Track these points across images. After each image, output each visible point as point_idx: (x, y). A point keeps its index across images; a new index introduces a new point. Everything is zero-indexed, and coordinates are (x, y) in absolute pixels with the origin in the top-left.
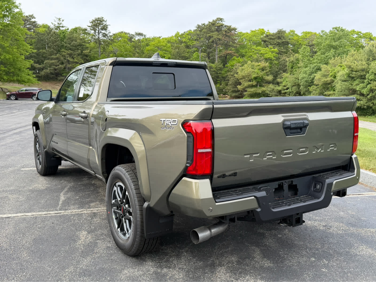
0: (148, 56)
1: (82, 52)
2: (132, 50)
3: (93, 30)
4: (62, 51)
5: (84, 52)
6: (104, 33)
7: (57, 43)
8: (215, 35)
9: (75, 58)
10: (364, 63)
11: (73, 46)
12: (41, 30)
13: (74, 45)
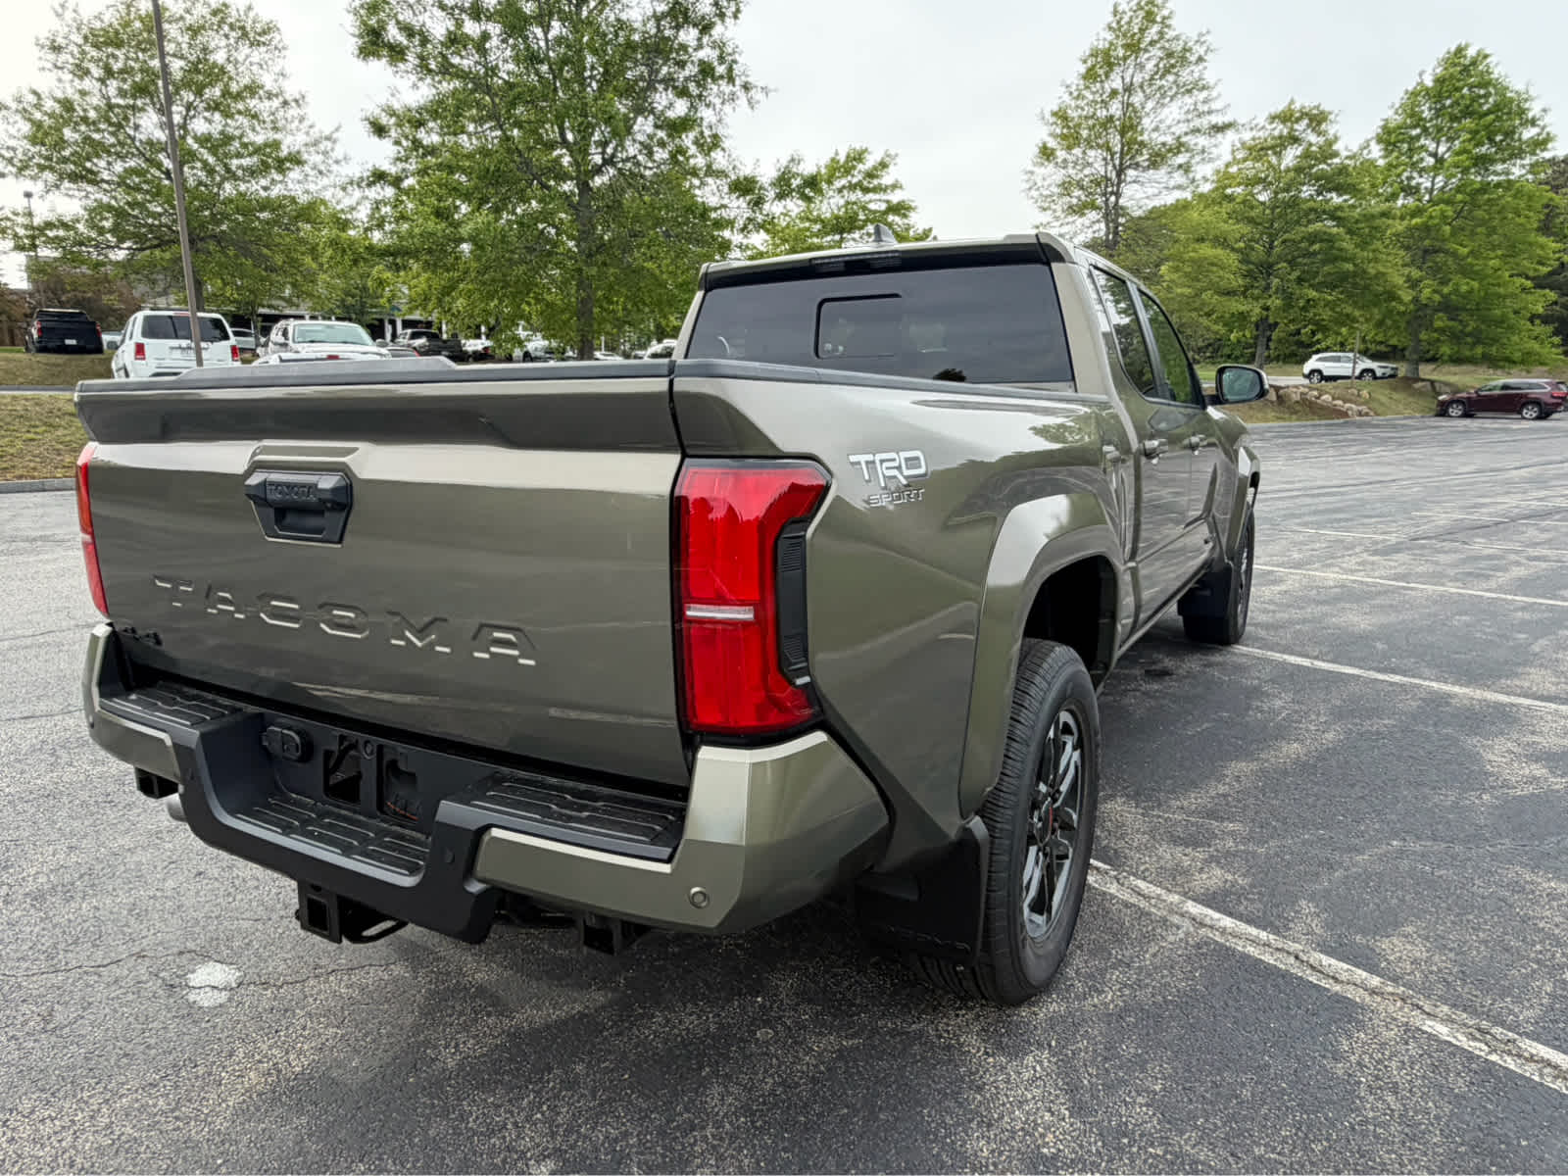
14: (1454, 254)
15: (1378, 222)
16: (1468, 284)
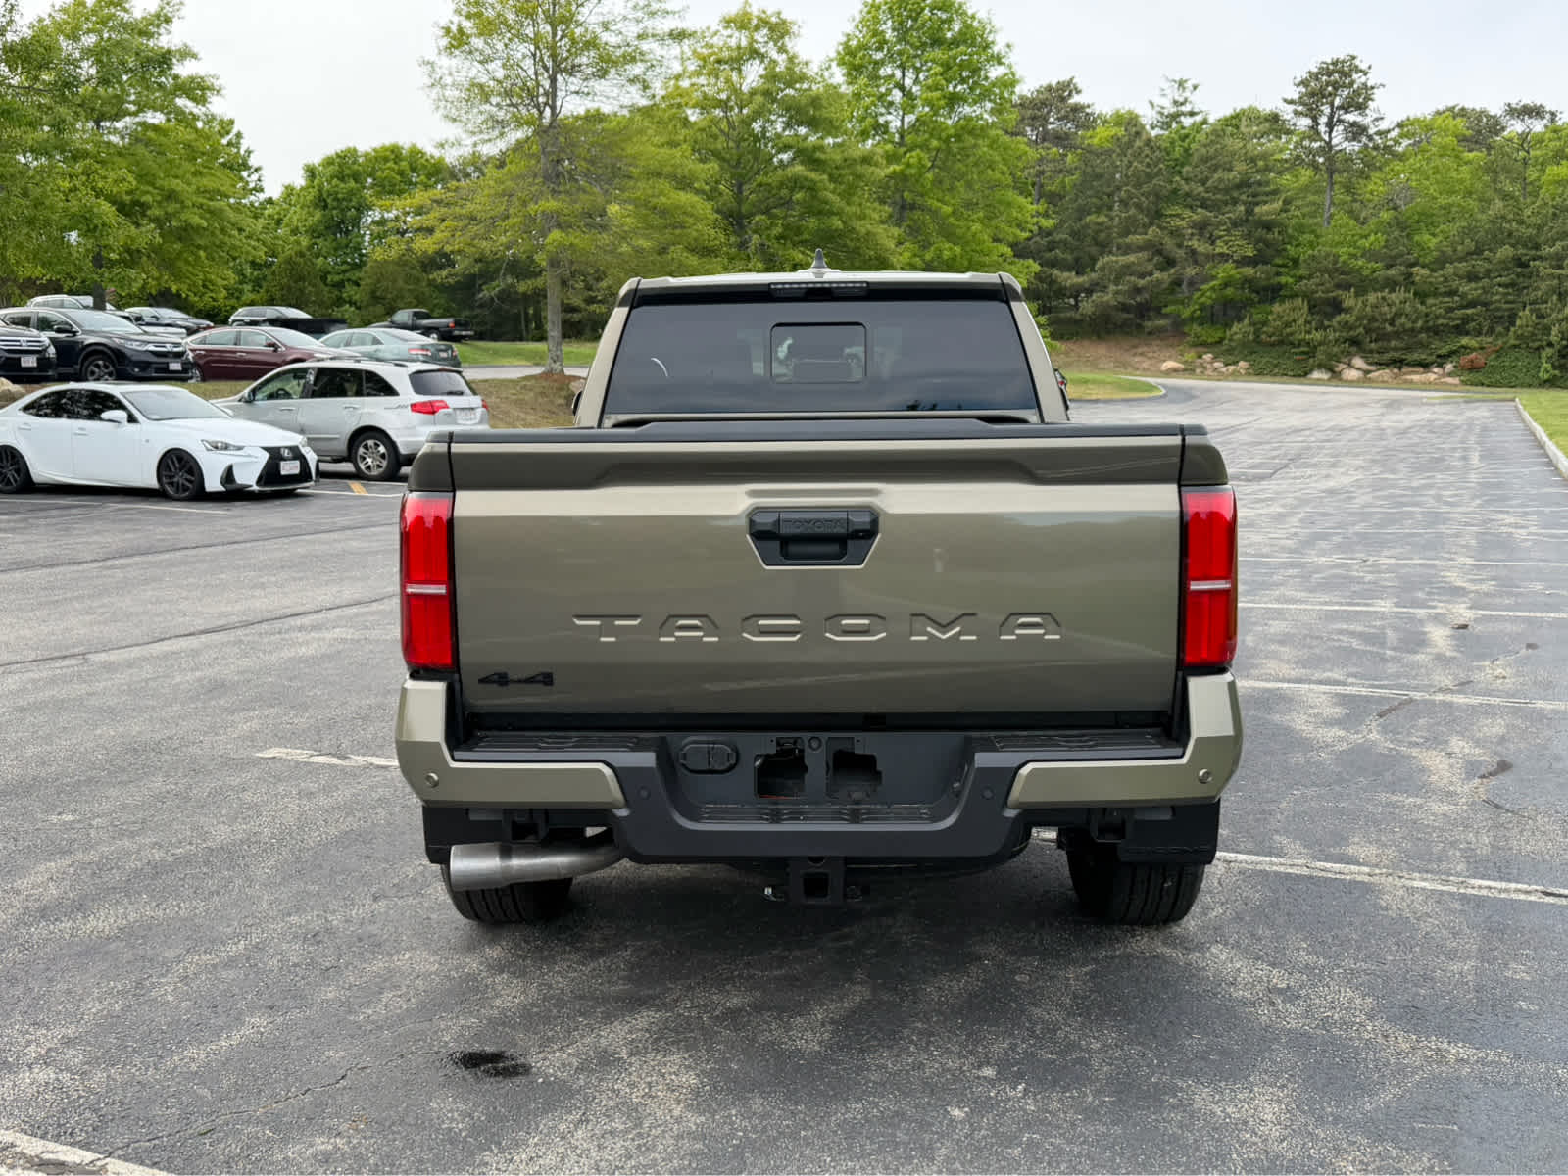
0: (1553, 206)
1: (1249, 212)
2: (1479, 186)
3: (1307, 115)
4: (1171, 215)
5: (1257, 209)
6: (1354, 124)
7: (1155, 182)
9: (1220, 237)
11: (1216, 190)
12: (1100, 136)
13: (1222, 186)
14: (934, 213)
15: (860, 169)
16: (950, 249)
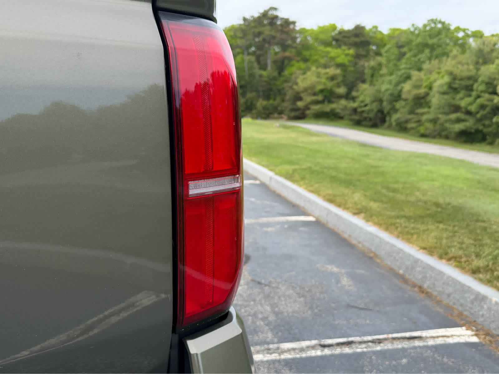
8: (267, 31)
10: (471, 67)
